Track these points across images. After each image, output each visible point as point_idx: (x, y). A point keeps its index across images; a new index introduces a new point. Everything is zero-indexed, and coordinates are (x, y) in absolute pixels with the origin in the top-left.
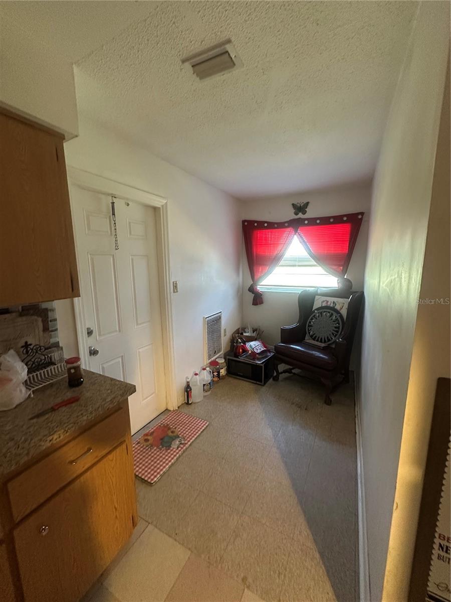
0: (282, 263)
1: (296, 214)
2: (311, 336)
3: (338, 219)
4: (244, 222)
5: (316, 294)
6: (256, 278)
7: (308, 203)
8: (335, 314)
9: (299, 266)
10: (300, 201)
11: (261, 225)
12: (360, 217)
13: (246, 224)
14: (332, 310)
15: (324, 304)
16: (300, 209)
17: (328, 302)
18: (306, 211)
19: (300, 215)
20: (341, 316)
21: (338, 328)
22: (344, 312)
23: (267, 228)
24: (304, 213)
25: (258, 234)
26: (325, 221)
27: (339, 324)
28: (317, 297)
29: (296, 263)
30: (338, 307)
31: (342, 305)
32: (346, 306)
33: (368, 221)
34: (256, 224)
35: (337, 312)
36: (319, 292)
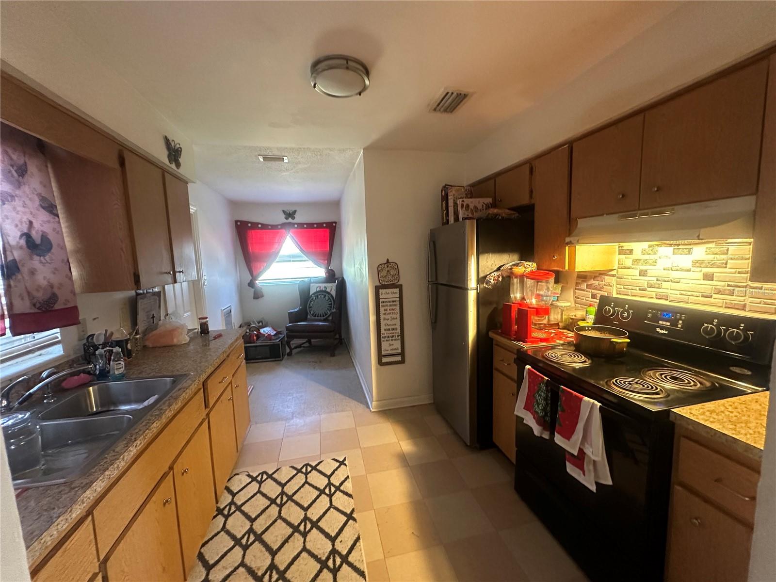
0: (278, 259)
1: (287, 219)
2: (313, 315)
3: (320, 225)
4: (236, 222)
5: (310, 282)
6: (254, 274)
7: (295, 211)
8: (327, 295)
9: (293, 261)
10: (291, 209)
11: (255, 225)
12: (334, 225)
13: (239, 223)
14: (324, 292)
15: (318, 289)
16: (290, 215)
17: (320, 287)
18: (295, 218)
19: (290, 220)
20: (332, 296)
21: (331, 304)
22: (334, 293)
23: (261, 229)
24: (293, 218)
25: (251, 234)
26: (310, 225)
27: (331, 301)
28: (312, 285)
29: (291, 259)
30: (328, 290)
31: (332, 288)
32: (334, 288)
33: (340, 228)
34: (250, 225)
35: (329, 293)
36: (312, 281)
